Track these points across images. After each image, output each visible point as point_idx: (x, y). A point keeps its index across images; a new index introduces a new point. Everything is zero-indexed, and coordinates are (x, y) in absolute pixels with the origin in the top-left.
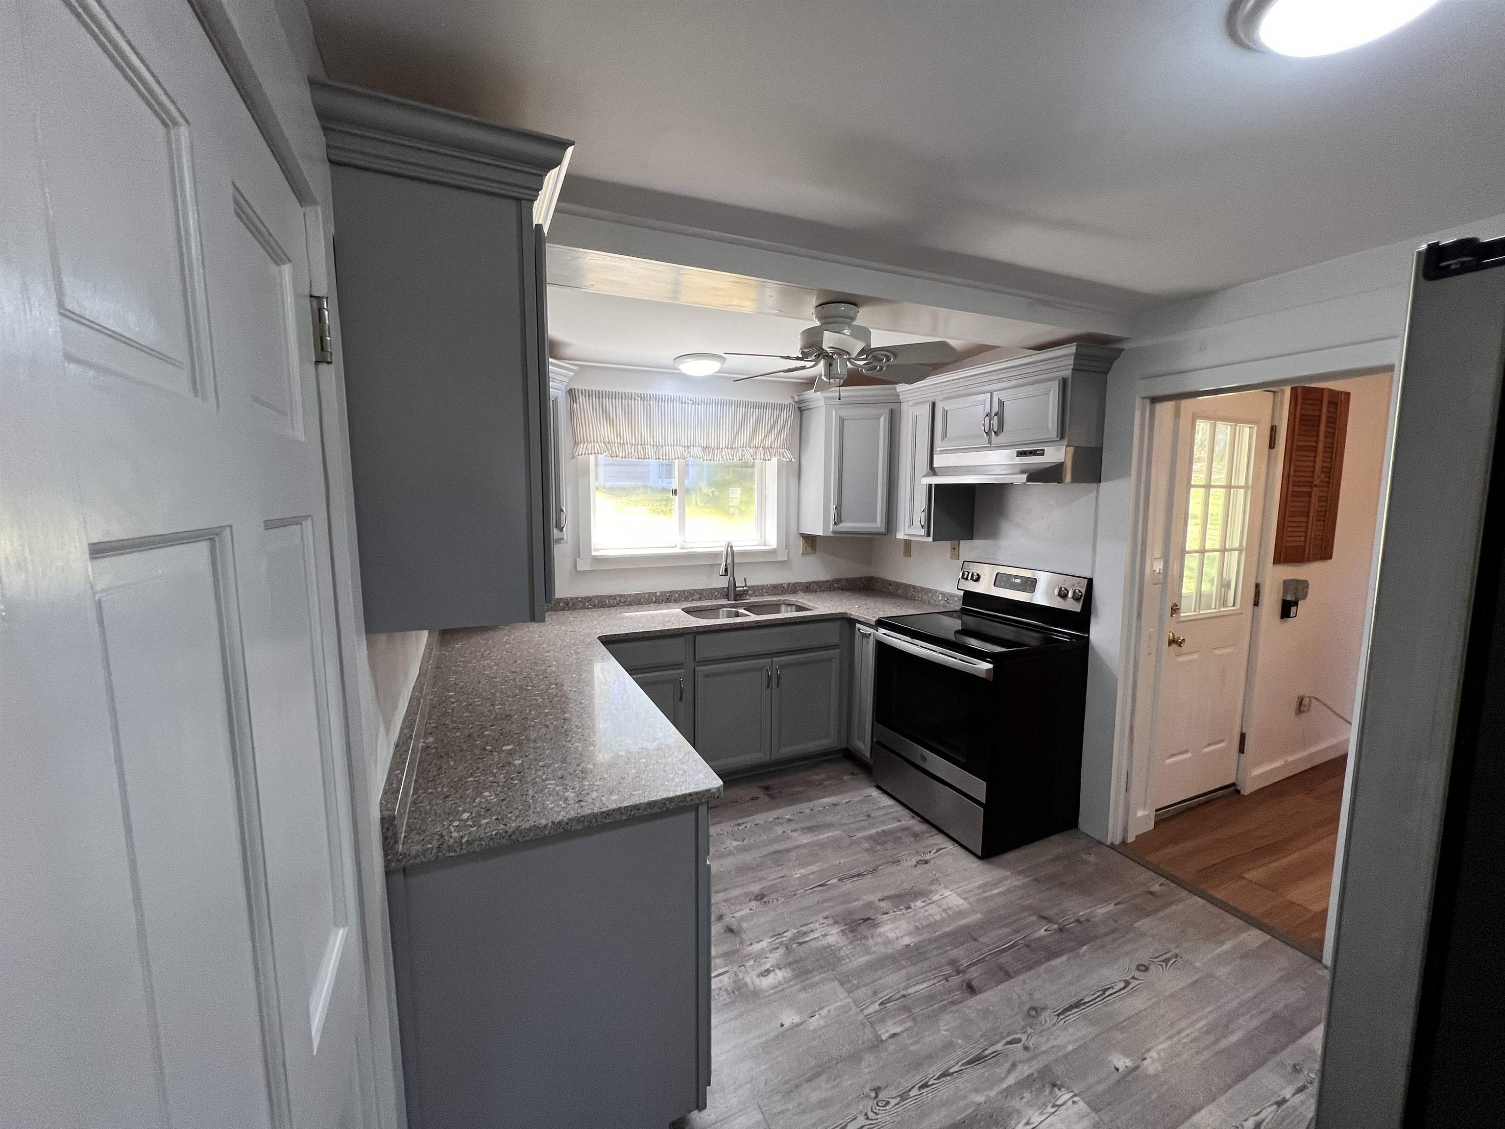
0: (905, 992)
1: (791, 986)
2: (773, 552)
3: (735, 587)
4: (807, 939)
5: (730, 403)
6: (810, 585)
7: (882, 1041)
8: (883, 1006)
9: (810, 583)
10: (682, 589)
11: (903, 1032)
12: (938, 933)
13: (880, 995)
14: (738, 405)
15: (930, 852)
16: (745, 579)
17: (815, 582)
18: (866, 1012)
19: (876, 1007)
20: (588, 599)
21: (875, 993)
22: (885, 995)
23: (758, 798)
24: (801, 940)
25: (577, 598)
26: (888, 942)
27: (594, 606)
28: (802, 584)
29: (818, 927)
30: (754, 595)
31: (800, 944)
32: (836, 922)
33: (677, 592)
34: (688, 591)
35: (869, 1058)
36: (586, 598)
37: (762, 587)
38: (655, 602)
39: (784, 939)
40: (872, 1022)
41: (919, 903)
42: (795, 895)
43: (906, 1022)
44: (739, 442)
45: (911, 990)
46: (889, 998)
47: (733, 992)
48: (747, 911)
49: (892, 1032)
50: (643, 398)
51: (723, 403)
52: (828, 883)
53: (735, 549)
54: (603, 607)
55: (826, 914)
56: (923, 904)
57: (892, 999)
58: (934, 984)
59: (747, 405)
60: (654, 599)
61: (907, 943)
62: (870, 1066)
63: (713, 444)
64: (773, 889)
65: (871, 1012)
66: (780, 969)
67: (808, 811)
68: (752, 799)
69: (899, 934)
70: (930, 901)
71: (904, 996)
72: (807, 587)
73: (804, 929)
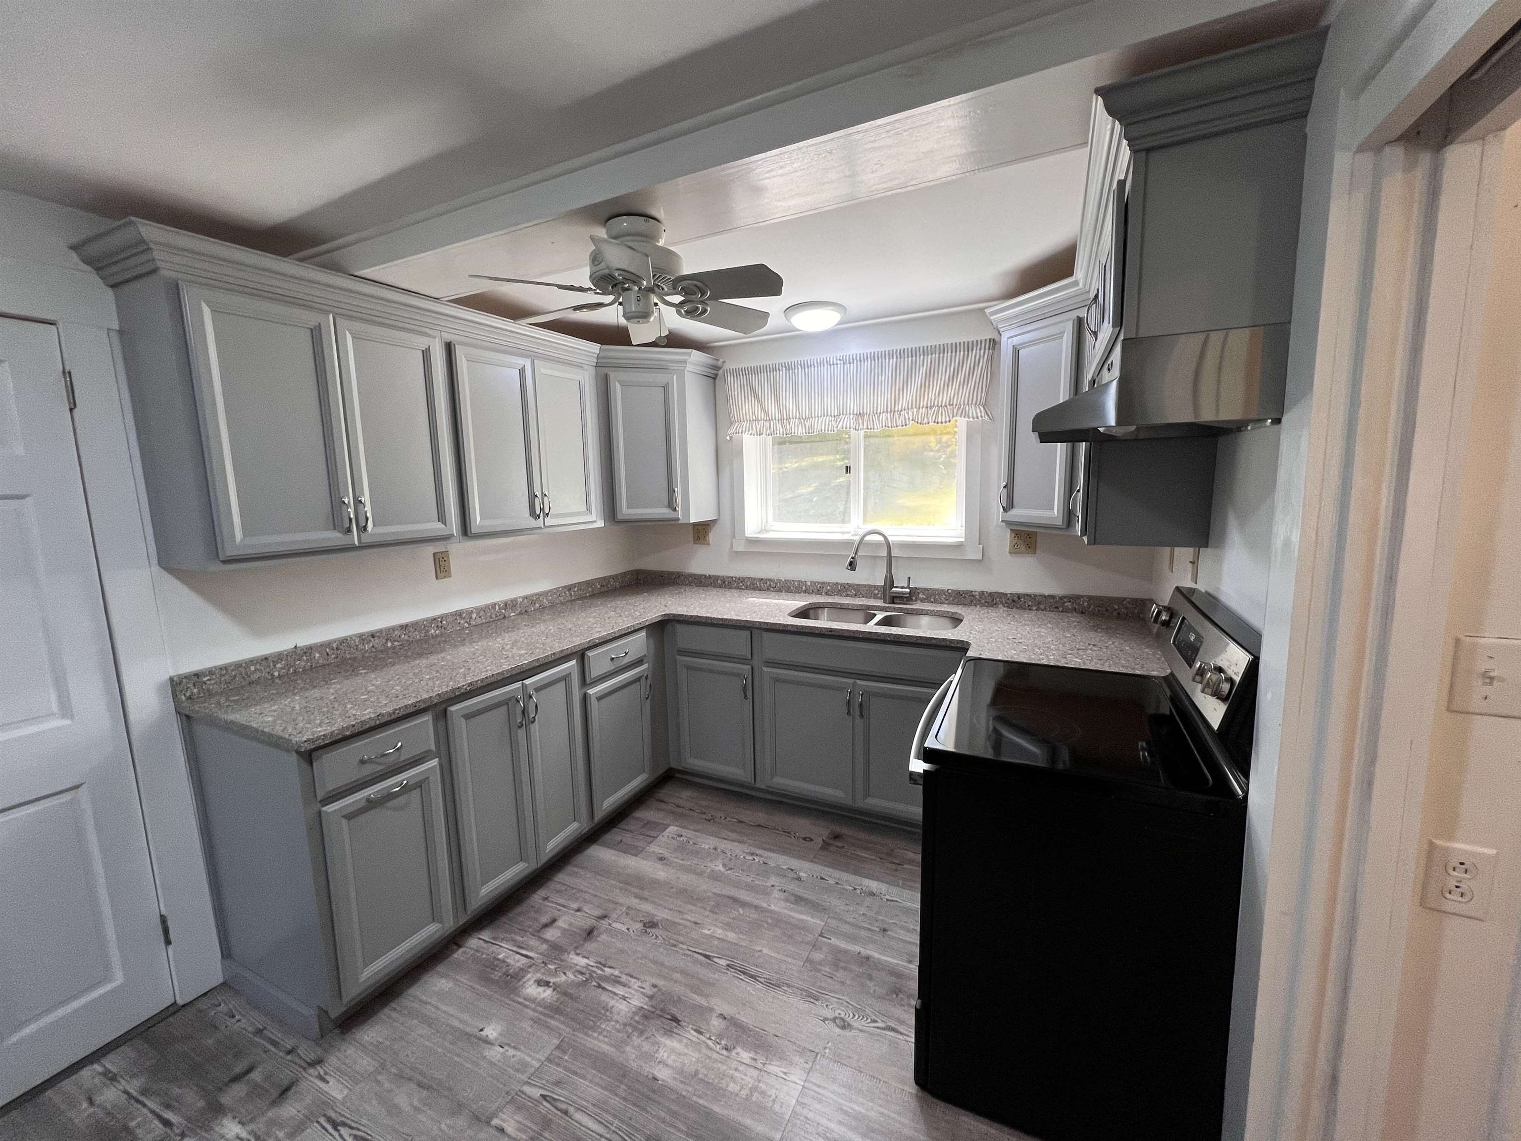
0: (571, 1110)
1: (534, 1010)
2: (959, 546)
3: (892, 586)
4: (610, 988)
5: (890, 355)
6: (1019, 598)
7: (488, 1123)
8: (541, 1099)
9: (1019, 596)
10: (835, 581)
11: (509, 1136)
12: (701, 1102)
13: (558, 1090)
14: (901, 354)
15: (874, 1021)
16: (909, 578)
17: (1029, 596)
18: (526, 1089)
19: (536, 1093)
20: (741, 580)
21: (558, 1083)
22: (560, 1093)
23: (811, 840)
24: (603, 985)
25: (732, 578)
26: (649, 1057)
27: (747, 588)
28: (1005, 595)
29: (636, 987)
30: (927, 600)
31: (599, 986)
32: (651, 997)
33: (829, 584)
34: (842, 585)
35: (461, 1122)
36: (739, 579)
37: (941, 592)
38: (805, 592)
39: (599, 972)
40: (517, 1102)
41: (745, 1056)
42: (675, 946)
43: (525, 1132)
44: (903, 403)
45: (578, 1116)
46: (555, 1100)
47: (508, 976)
48: (624, 929)
49: (505, 1125)
50: (789, 367)
51: (882, 356)
52: (716, 960)
53: (890, 539)
54: (754, 589)
55: (661, 983)
56: (748, 1061)
57: (554, 1103)
58: (601, 1136)
59: (913, 353)
60: (804, 588)
61: (659, 1075)
62: (449, 1126)
63: (868, 409)
64: (669, 926)
65: (528, 1092)
66: (554, 990)
67: (832, 882)
68: (804, 839)
69: (670, 1062)
70: (760, 1066)
71: (566, 1113)
72: (1014, 601)
73: (624, 978)
